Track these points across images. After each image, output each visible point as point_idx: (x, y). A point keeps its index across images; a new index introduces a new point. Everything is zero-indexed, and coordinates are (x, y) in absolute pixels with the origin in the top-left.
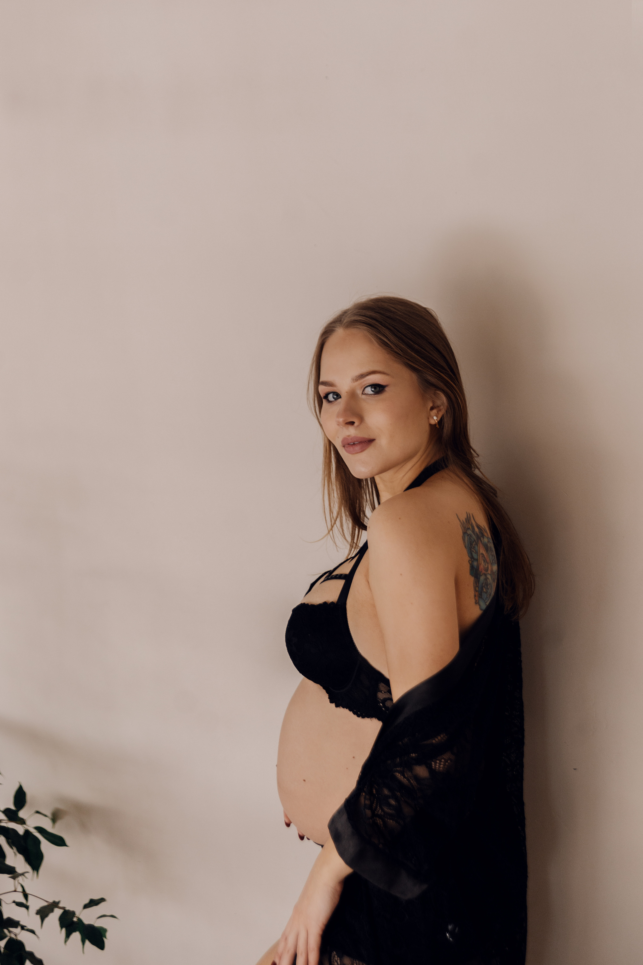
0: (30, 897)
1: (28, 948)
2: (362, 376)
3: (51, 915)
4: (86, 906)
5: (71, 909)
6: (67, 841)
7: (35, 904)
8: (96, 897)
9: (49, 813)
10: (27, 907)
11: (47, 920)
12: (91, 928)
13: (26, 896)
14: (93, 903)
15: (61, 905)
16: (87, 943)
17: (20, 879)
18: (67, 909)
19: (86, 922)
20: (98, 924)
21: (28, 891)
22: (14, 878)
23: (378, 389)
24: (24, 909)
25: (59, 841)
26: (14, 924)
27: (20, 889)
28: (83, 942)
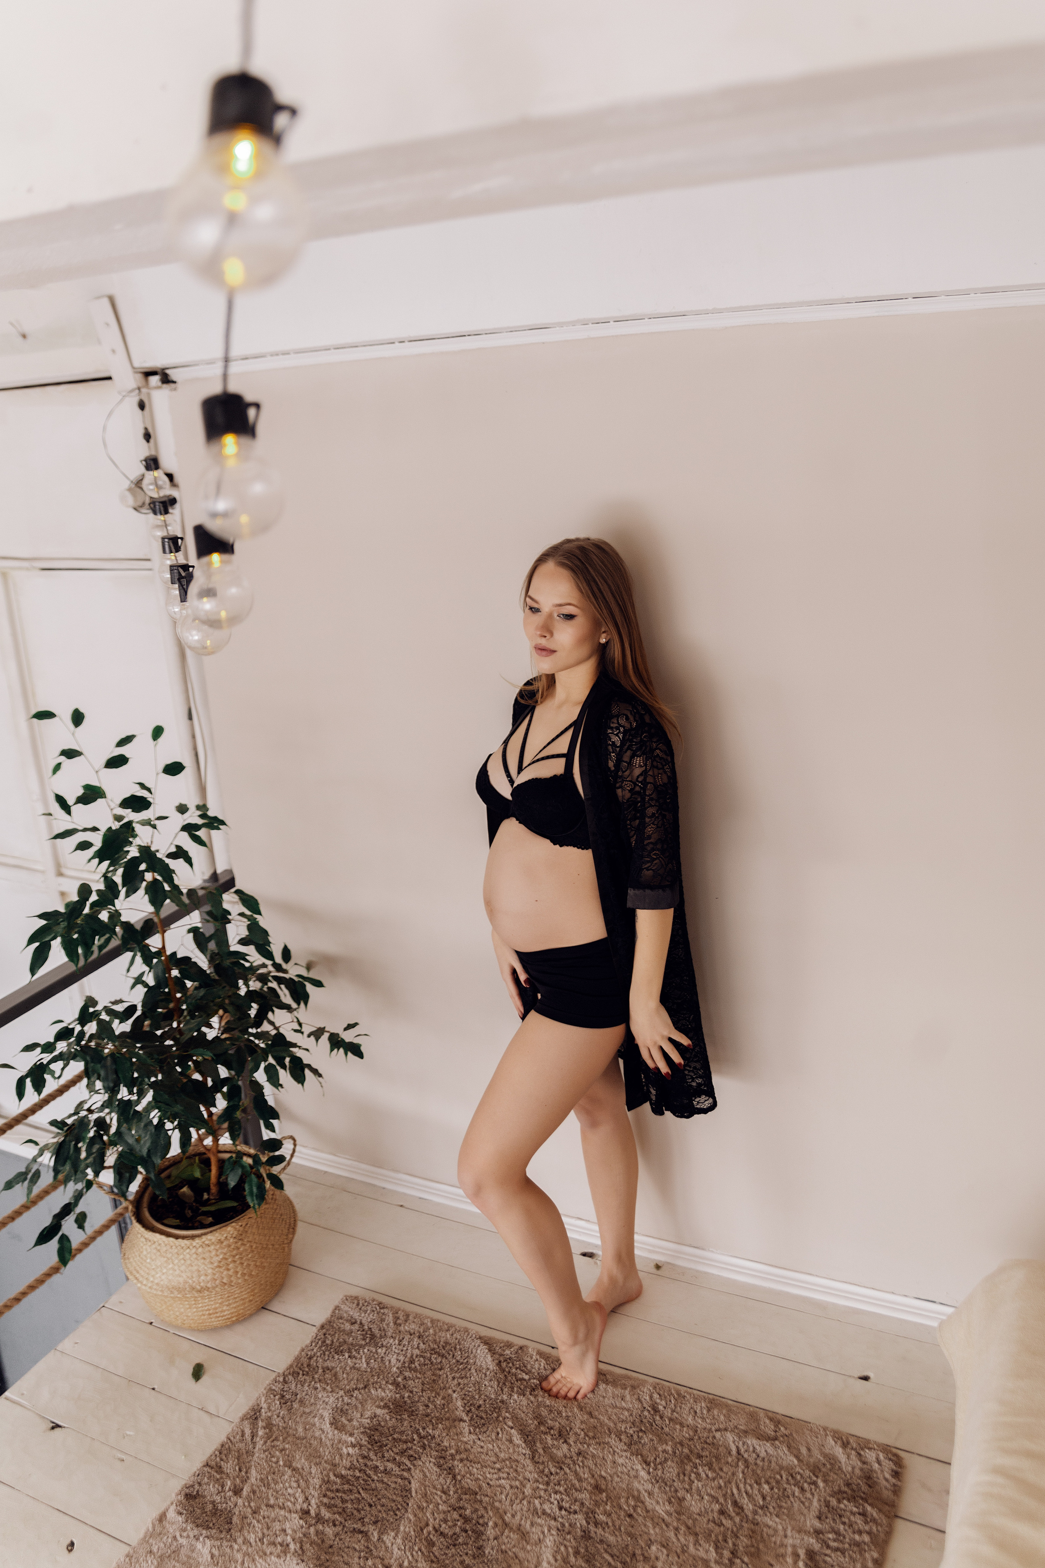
0: (303, 1025)
1: (305, 1062)
2: (560, 605)
3: (323, 1037)
4: (345, 1029)
5: (336, 1032)
6: (324, 983)
7: (307, 1030)
8: (352, 1022)
9: (304, 964)
10: (302, 1033)
11: (320, 1041)
12: (351, 1044)
13: (300, 1025)
14: (350, 1027)
15: (326, 1029)
16: (349, 1054)
17: (295, 1013)
18: (332, 1032)
19: (347, 1040)
20: (356, 1041)
21: (301, 1021)
22: (291, 1012)
23: (570, 617)
24: (300, 1034)
25: (318, 984)
26: (295, 1045)
27: (295, 1020)
28: (346, 1054)
